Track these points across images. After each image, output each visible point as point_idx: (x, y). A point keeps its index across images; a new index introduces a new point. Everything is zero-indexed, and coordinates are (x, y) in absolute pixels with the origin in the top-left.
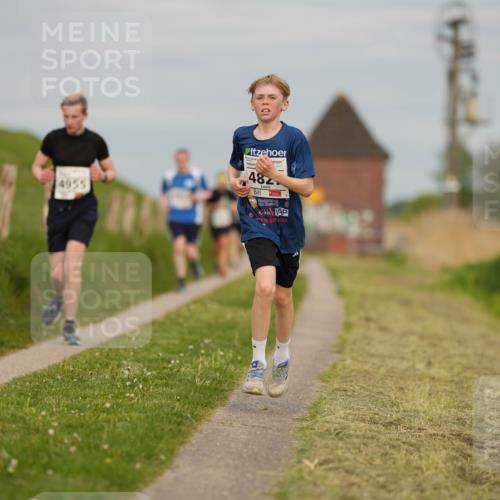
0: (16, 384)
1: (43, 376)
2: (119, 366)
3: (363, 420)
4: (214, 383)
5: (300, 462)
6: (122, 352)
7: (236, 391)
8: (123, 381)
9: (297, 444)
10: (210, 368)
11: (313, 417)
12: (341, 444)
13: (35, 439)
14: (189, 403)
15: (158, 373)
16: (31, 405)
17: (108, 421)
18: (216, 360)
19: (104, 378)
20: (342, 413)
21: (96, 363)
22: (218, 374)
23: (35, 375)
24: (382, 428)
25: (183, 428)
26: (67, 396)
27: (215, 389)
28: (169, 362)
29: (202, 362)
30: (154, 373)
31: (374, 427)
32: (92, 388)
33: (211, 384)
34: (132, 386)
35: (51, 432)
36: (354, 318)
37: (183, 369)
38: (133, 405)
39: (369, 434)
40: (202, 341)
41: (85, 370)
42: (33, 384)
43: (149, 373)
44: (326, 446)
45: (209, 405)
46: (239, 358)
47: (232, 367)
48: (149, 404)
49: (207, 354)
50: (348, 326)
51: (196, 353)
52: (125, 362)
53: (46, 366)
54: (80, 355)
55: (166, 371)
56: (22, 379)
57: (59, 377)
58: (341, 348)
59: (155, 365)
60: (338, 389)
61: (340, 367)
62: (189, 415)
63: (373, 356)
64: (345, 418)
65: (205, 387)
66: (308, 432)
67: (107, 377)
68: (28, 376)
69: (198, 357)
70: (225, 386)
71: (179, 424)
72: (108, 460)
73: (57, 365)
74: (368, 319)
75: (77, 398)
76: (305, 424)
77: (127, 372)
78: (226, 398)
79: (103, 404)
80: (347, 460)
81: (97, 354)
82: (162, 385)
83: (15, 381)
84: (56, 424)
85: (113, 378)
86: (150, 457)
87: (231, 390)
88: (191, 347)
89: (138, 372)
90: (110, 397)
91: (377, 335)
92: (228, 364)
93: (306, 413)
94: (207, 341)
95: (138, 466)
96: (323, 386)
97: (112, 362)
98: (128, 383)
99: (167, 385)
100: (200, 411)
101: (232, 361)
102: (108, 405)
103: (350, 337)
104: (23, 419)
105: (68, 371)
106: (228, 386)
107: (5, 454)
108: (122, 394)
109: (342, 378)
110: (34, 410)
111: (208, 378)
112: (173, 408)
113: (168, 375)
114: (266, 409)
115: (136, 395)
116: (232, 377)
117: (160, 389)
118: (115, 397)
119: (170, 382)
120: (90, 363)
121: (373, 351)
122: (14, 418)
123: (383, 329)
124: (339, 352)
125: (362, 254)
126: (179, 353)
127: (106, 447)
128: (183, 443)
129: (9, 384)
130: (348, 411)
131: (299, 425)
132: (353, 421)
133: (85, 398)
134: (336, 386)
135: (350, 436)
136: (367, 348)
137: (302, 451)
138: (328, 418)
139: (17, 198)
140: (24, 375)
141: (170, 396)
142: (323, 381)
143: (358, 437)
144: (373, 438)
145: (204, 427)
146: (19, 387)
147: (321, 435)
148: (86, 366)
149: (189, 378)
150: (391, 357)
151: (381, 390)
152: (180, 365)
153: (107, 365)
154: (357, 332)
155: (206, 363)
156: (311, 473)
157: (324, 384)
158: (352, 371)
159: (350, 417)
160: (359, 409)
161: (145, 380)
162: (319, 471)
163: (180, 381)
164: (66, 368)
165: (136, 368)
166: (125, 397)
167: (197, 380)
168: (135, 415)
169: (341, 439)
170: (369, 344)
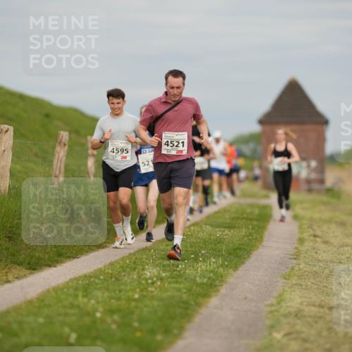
0: (72, 282)
1: (90, 277)
2: (143, 270)
3: (314, 305)
4: (210, 281)
5: (270, 334)
6: (144, 260)
7: (225, 286)
8: (146, 280)
9: (268, 322)
10: (206, 270)
11: (279, 303)
12: (298, 322)
13: (87, 320)
14: (193, 294)
15: (170, 274)
16: (83, 296)
17: (136, 307)
18: (210, 265)
19: (133, 278)
20: (299, 300)
21: (127, 267)
22: (212, 275)
23: (85, 276)
24: (327, 311)
25: (189, 312)
26: (108, 290)
27: (211, 285)
28: (178, 267)
29: (201, 266)
30: (168, 274)
31: (321, 310)
32: (125, 284)
33: (207, 281)
34: (153, 283)
35: (98, 315)
36: (305, 235)
37: (187, 271)
38: (153, 296)
39: (318, 315)
40: (200, 252)
41: (120, 272)
42: (84, 282)
43: (164, 274)
44: (289, 323)
45: (206, 295)
46: (226, 263)
47: (221, 270)
48: (165, 295)
49: (204, 261)
50: (301, 241)
51: (196, 260)
52: (147, 267)
53: (92, 270)
54: (116, 262)
55: (175, 273)
56: (77, 279)
57: (102, 278)
58: (296, 256)
59: (168, 269)
60: (296, 284)
61: (296, 268)
62: (193, 303)
63: (319, 261)
64: (302, 304)
65: (203, 284)
66: (276, 313)
67: (135, 277)
68: (81, 277)
69: (198, 263)
70: (217, 283)
71: (187, 309)
72: (138, 334)
73: (100, 269)
74: (315, 236)
75: (115, 291)
76: (273, 308)
77: (148, 274)
78: (218, 291)
79: (133, 295)
80: (303, 332)
81: (128, 261)
82: (173, 282)
83: (71, 280)
84: (101, 309)
85: (140, 278)
86: (167, 331)
87: (221, 285)
88: (192, 256)
89: (156, 273)
90: (138, 290)
91: (322, 247)
92: (218, 268)
93: (274, 301)
94: (203, 252)
95: (159, 337)
96: (285, 283)
97: (138, 267)
98: (150, 281)
99: (177, 282)
100: (200, 300)
101: (221, 266)
102: (137, 296)
103: (303, 248)
104: (78, 306)
105: (108, 273)
106: (220, 282)
107: (67, 330)
108: (146, 289)
109: (298, 276)
110: (85, 300)
111: (205, 277)
112: (182, 298)
113: (178, 275)
114: (246, 298)
115: (156, 289)
116: (221, 276)
117: (173, 285)
118: (141, 291)
119: (179, 280)
120: (123, 268)
121: (320, 257)
122: (72, 306)
123: (326, 242)
124: (295, 259)
125: (310, 191)
126: (184, 260)
127: (136, 324)
128: (189, 322)
129: (68, 283)
130: (304, 299)
131: (268, 309)
132: (307, 305)
133: (120, 291)
134: (294, 282)
135: (305, 316)
136: (315, 256)
137: (272, 327)
138: (289, 304)
139: (68, 155)
140: (77, 276)
141: (179, 290)
142: (285, 279)
143: (310, 317)
144: (320, 317)
145: (203, 311)
146: (74, 285)
147: (285, 316)
148: (121, 269)
149: (192, 277)
150: (332, 262)
151: (325, 284)
152: (185, 268)
153: (135, 269)
154: (308, 245)
155: (203, 267)
156: (279, 342)
157: (285, 281)
158: (305, 272)
159: (305, 304)
160: (310, 298)
161: (162, 279)
162: (284, 341)
163: (186, 279)
164: (107, 271)
165: (155, 271)
166: (148, 291)
167: (198, 279)
168: (156, 303)
169: (299, 319)
170: (316, 253)
